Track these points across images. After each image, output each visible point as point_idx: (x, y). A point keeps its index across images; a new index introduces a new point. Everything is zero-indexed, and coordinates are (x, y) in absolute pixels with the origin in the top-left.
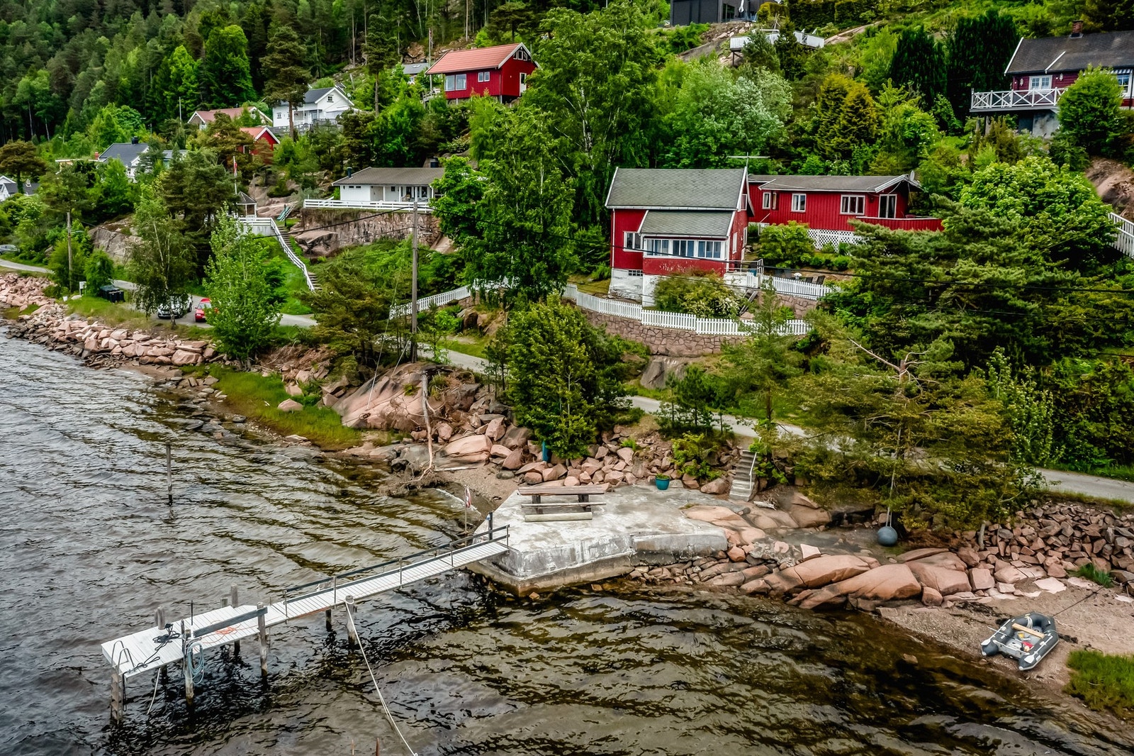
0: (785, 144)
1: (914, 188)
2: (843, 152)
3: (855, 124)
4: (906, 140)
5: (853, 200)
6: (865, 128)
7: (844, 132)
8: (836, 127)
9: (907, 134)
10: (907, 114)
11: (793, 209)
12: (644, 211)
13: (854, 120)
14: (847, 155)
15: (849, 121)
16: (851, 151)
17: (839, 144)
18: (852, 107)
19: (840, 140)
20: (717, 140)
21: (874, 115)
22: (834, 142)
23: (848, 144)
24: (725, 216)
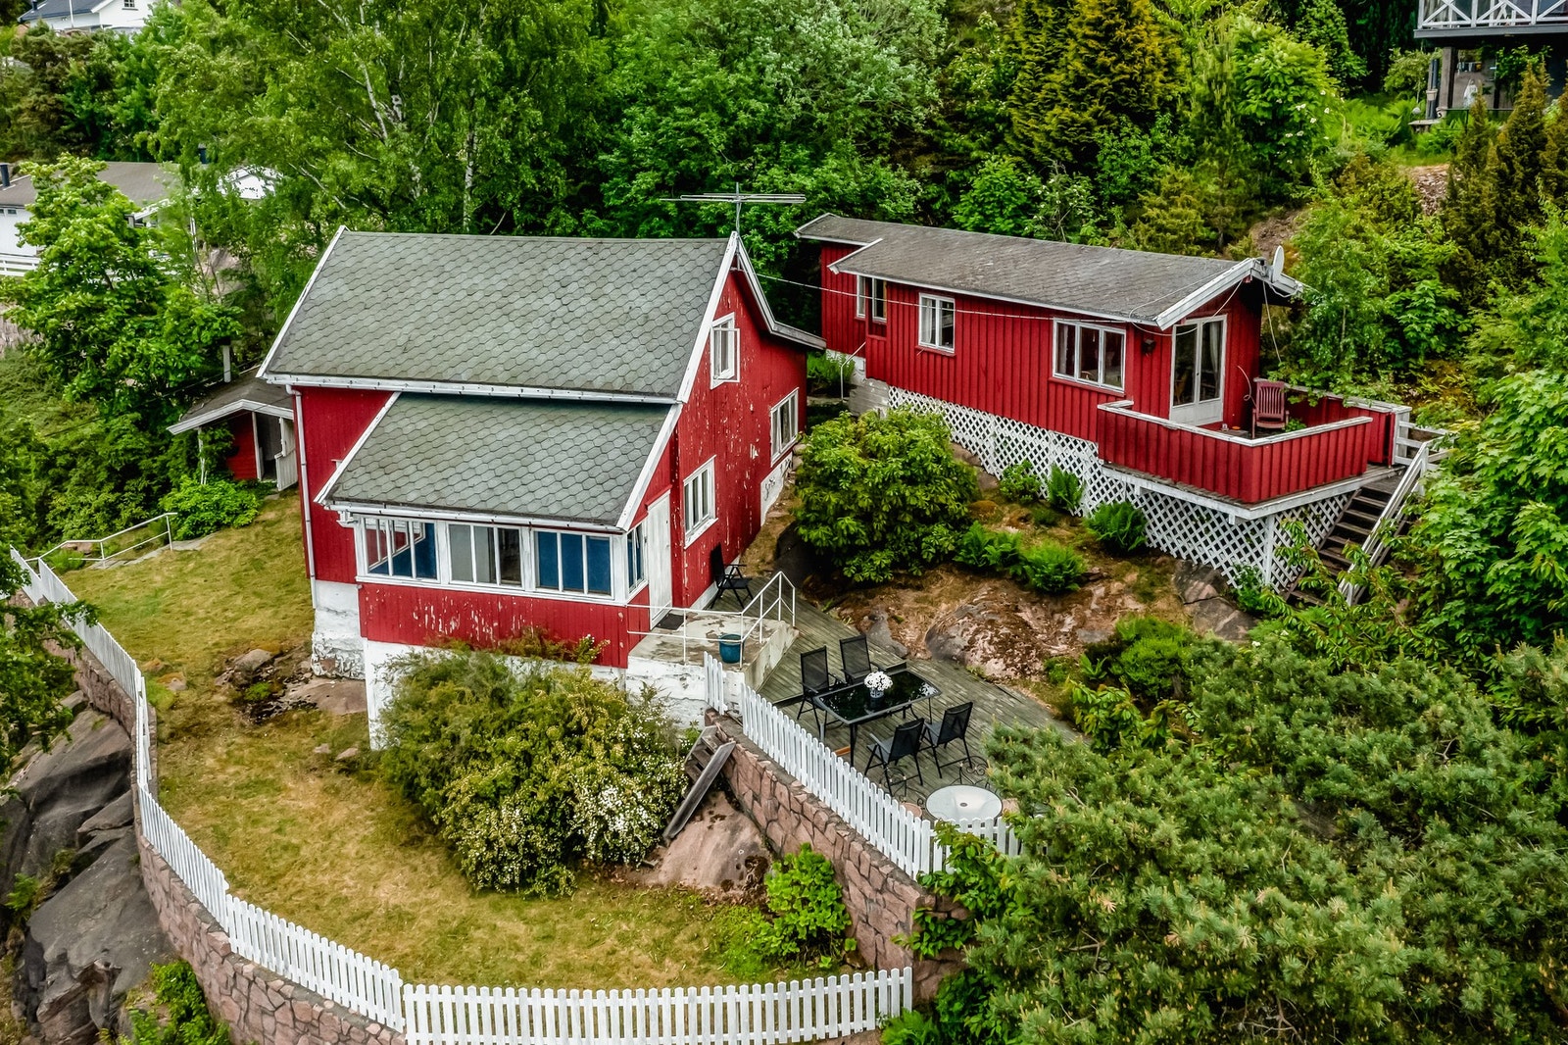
0: (929, 123)
1: (1278, 298)
2: (1075, 148)
3: (1104, 70)
4: (1247, 122)
5: (1089, 337)
6: (1131, 83)
7: (1079, 91)
8: (1057, 77)
9: (1254, 105)
10: (1248, 46)
11: (923, 343)
12: (381, 396)
13: (1101, 59)
14: (1084, 159)
15: (1090, 64)
16: (1094, 148)
17: (1064, 126)
18: (1096, 24)
19: (1067, 114)
20: (728, 119)
21: (1154, 45)
22: (1052, 120)
23: (1088, 126)
24: (641, 423)
